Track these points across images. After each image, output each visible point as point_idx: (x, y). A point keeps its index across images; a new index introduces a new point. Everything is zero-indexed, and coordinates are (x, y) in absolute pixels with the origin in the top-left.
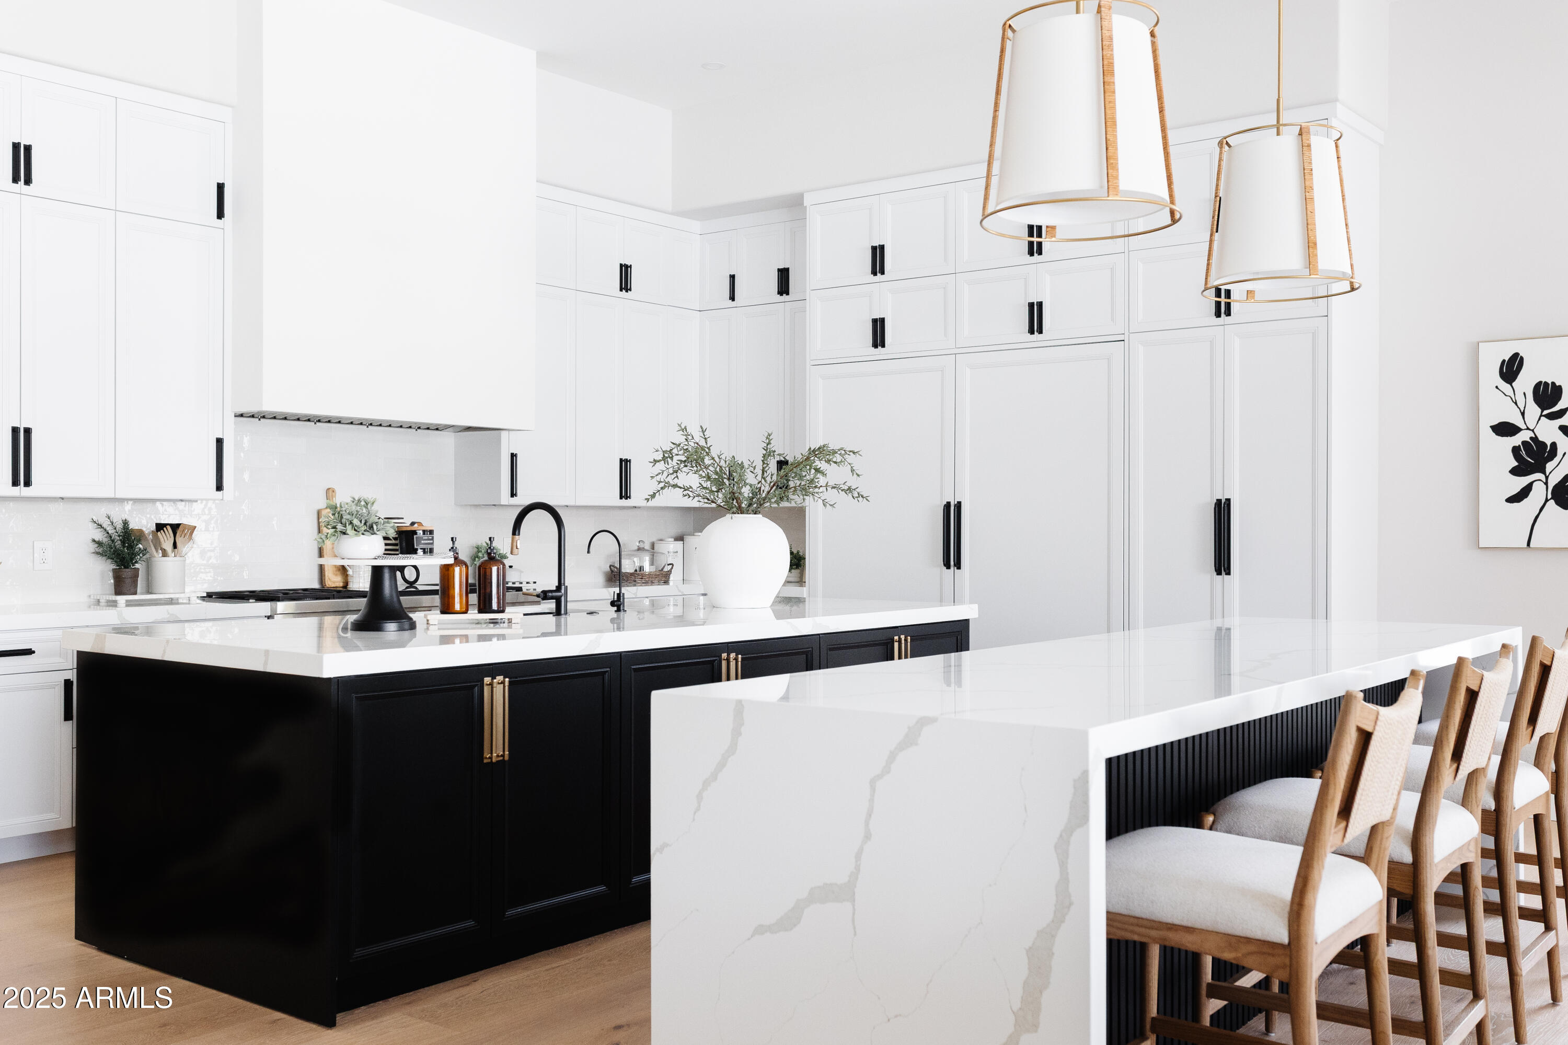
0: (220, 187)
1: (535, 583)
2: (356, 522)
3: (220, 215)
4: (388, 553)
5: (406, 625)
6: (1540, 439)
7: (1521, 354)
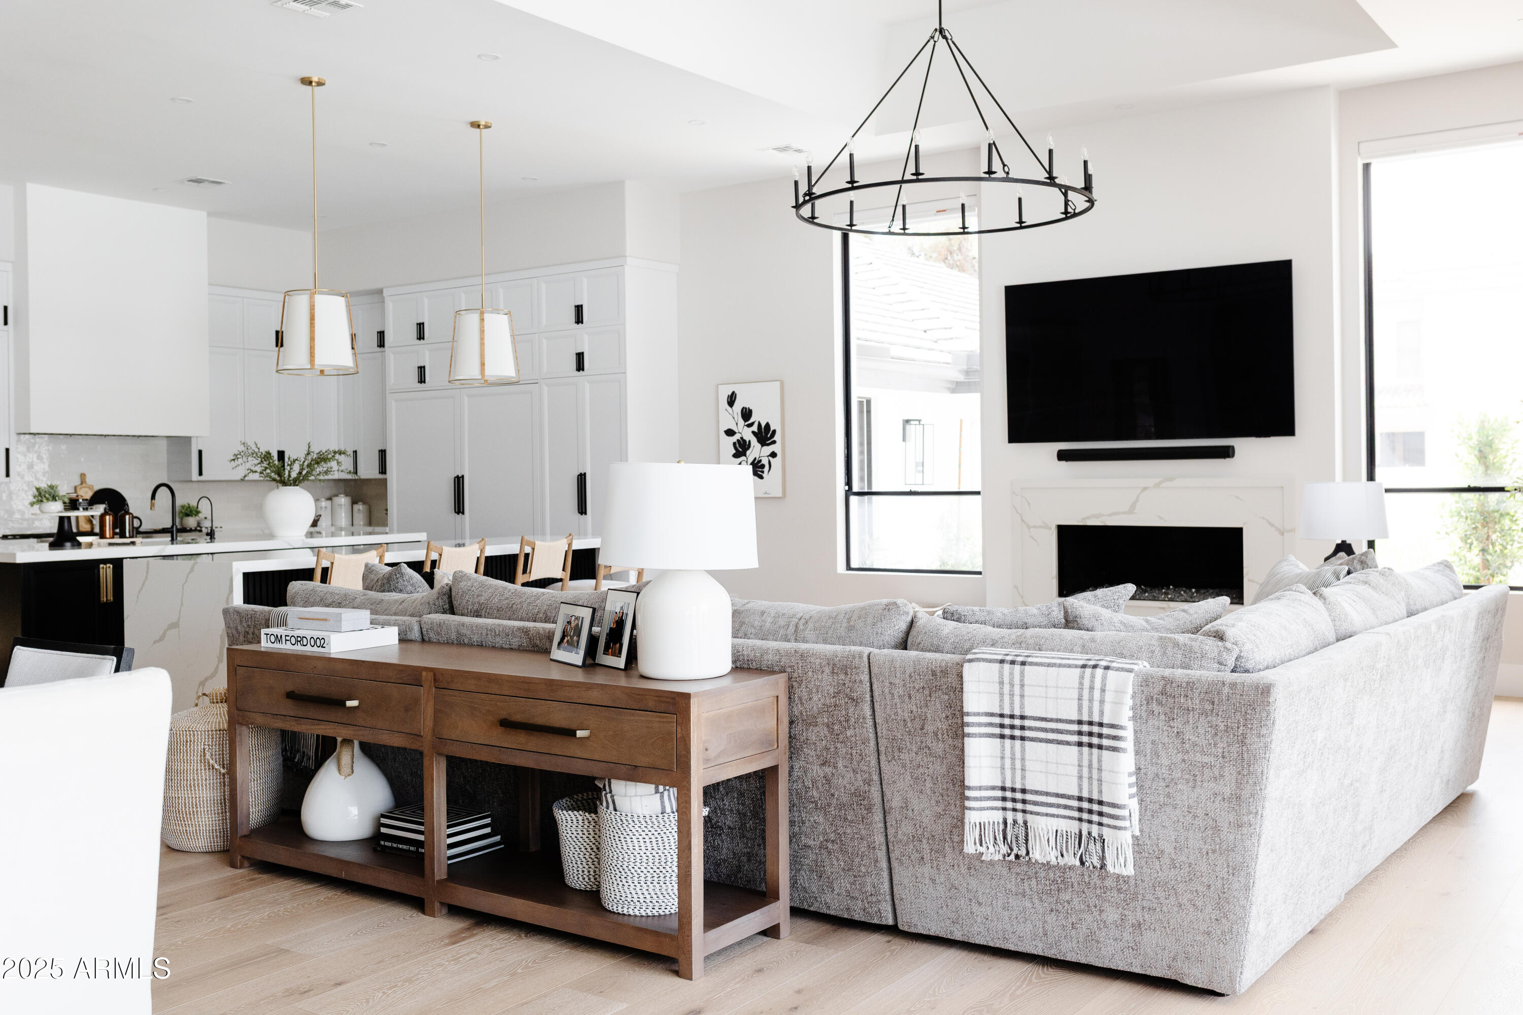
0: (6, 308)
1: (221, 527)
2: (47, 496)
3: (6, 323)
4: (66, 510)
5: (76, 543)
6: (744, 438)
7: (736, 392)
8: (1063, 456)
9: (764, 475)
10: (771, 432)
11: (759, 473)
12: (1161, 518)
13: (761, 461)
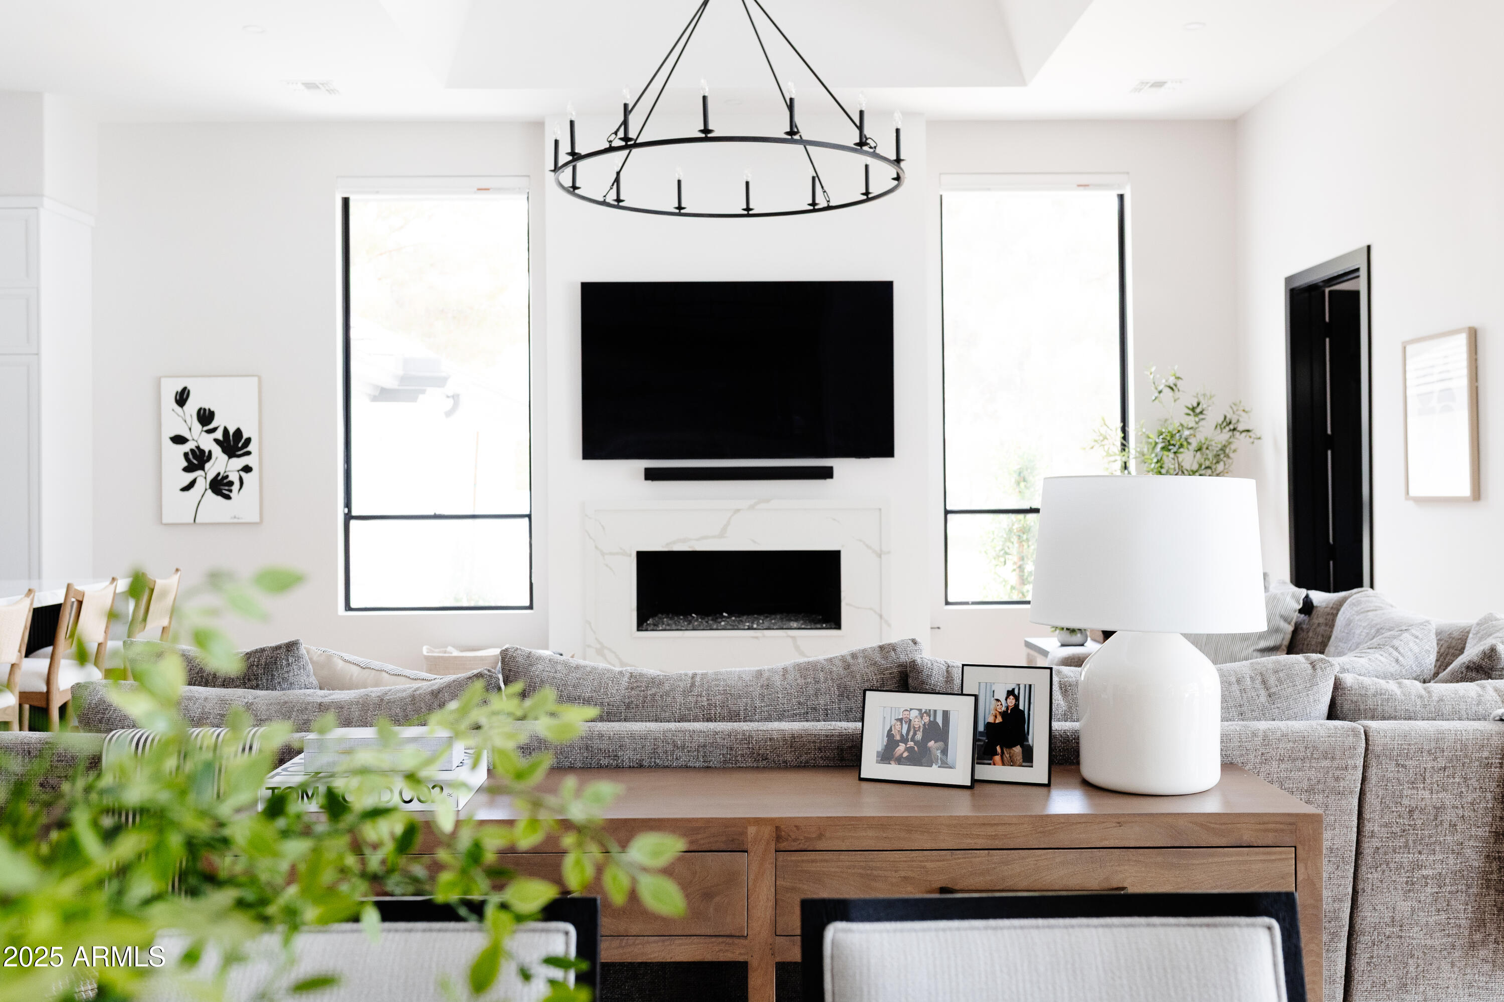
6: (202, 447)
7: (189, 387)
8: (651, 475)
9: (232, 495)
10: (243, 441)
11: (224, 492)
12: (754, 542)
13: (227, 477)
